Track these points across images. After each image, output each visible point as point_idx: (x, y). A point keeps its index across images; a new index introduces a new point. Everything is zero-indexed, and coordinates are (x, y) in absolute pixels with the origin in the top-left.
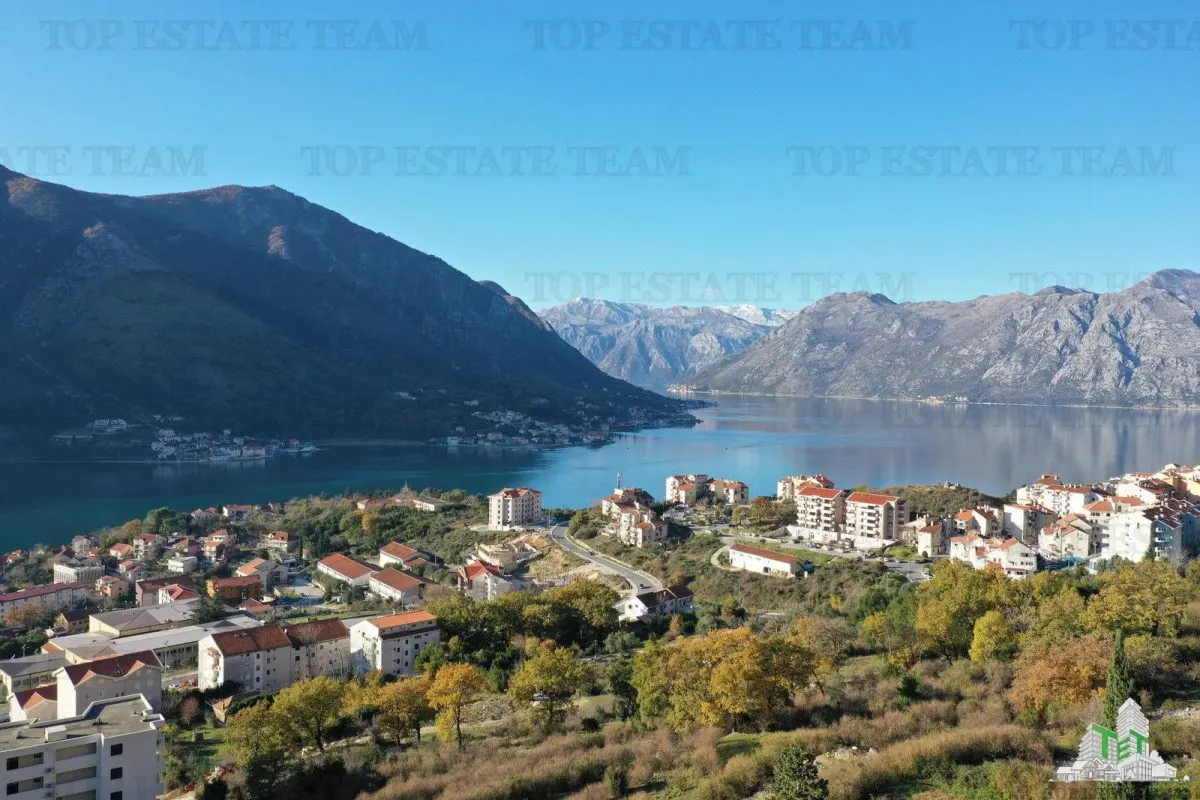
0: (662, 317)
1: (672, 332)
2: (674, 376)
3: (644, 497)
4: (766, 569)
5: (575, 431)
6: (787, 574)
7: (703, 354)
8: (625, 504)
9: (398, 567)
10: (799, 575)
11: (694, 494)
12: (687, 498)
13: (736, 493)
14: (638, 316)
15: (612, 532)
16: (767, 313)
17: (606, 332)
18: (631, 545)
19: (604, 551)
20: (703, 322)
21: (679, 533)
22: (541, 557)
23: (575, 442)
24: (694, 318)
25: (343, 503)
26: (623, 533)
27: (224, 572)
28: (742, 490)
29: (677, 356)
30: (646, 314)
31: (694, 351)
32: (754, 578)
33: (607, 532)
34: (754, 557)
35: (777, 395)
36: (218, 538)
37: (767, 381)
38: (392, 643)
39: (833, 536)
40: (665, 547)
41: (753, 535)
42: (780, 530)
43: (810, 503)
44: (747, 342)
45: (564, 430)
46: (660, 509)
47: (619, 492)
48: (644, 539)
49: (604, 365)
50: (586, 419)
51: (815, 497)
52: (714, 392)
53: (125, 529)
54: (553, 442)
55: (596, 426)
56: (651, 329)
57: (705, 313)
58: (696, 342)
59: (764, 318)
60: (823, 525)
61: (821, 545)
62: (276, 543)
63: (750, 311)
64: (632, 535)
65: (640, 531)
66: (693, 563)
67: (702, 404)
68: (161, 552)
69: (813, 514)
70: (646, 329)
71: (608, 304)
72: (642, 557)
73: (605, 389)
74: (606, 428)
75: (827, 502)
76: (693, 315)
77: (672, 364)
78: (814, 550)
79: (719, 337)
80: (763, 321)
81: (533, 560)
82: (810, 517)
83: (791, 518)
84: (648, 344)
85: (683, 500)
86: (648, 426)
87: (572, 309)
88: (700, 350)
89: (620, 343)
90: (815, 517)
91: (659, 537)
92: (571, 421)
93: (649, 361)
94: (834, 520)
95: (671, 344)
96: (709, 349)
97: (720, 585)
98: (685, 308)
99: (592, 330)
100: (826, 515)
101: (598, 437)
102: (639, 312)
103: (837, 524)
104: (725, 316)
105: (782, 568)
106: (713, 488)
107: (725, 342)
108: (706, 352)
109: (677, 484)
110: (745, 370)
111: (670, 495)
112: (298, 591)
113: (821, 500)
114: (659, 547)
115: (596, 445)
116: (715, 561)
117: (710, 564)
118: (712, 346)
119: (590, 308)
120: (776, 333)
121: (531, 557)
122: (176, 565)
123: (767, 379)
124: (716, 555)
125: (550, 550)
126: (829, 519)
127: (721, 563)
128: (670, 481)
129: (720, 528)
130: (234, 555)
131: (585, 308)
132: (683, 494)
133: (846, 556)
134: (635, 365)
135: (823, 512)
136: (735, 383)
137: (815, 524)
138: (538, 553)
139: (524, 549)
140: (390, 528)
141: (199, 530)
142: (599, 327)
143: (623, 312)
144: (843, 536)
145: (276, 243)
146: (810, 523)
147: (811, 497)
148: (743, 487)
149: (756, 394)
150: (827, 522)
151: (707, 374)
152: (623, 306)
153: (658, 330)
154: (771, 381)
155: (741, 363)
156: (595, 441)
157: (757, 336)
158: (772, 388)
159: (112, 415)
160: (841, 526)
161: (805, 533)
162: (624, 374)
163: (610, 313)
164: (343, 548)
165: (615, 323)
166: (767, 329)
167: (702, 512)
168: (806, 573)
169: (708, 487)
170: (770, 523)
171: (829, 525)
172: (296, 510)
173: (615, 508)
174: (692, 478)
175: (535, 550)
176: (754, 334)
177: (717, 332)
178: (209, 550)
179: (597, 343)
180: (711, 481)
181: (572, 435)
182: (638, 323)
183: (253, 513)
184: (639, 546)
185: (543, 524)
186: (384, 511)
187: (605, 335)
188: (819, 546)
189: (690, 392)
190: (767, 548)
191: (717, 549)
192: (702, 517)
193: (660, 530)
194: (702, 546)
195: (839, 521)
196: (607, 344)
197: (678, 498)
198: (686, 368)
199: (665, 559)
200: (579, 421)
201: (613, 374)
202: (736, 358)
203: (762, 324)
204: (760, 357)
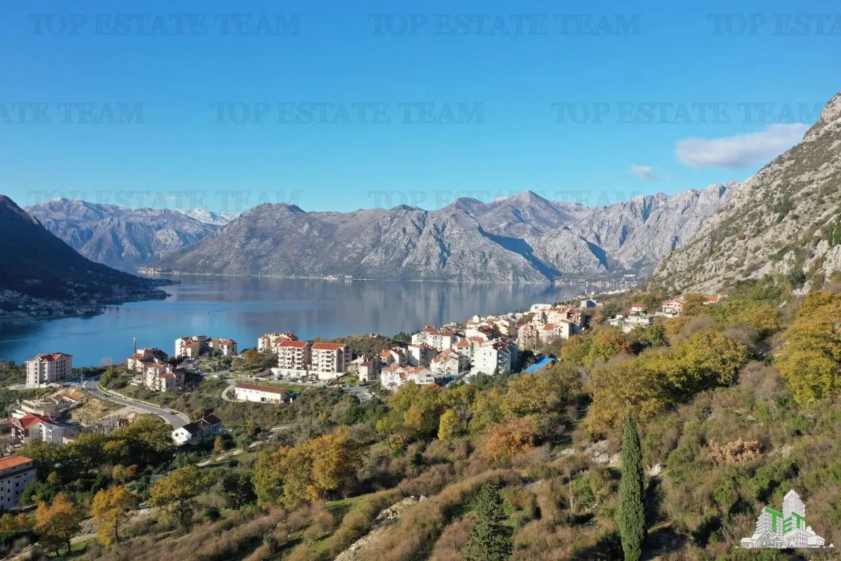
0: (132, 215)
1: (140, 228)
2: (142, 260)
3: (161, 355)
4: (263, 399)
5: (68, 305)
6: (278, 400)
7: (166, 245)
8: (147, 361)
10: (286, 401)
11: (198, 350)
12: (192, 353)
13: (228, 347)
14: (111, 214)
15: (140, 382)
16: (214, 216)
17: (84, 226)
18: (157, 391)
19: (136, 397)
20: (165, 221)
21: (193, 379)
22: (80, 406)
23: (70, 314)
24: (158, 217)
26: (149, 382)
28: (232, 346)
29: (145, 247)
30: (117, 212)
31: (158, 242)
32: (257, 406)
33: (135, 382)
34: (254, 391)
35: (224, 275)
37: (216, 265)
39: (303, 373)
40: (184, 390)
41: (249, 376)
42: (267, 371)
43: (287, 352)
44: (199, 236)
45: (58, 304)
46: (174, 362)
47: (141, 352)
48: (167, 385)
49: (83, 251)
50: (76, 295)
51: (291, 347)
52: (176, 273)
54: (51, 315)
55: (85, 301)
56: (123, 224)
57: (166, 213)
58: (160, 235)
59: (211, 219)
60: (296, 366)
61: (297, 379)
63: (201, 214)
64: (157, 383)
65: (164, 380)
66: (209, 400)
67: (169, 282)
69: (289, 359)
70: (119, 224)
71: (85, 204)
72: (167, 399)
73: (90, 272)
74: (94, 302)
75: (298, 350)
76: (157, 214)
77: (140, 251)
78: (293, 383)
79: (178, 233)
80: (211, 221)
81: (74, 409)
82: (287, 361)
83: (274, 362)
84: (120, 236)
85: (189, 355)
86: (127, 300)
87: (52, 207)
88: (163, 242)
89: (96, 235)
90: (291, 361)
91: (179, 383)
92: (62, 296)
93: (121, 249)
94: (303, 362)
95: (139, 237)
96: (170, 240)
97: (234, 413)
98: (151, 210)
99: (71, 224)
100: (298, 359)
101: (90, 310)
102: (113, 211)
103: (306, 364)
104: (182, 216)
105: (275, 397)
106: (211, 345)
107: (183, 236)
108: (168, 243)
109: (184, 344)
110: (201, 257)
111: (178, 352)
113: (295, 349)
114: (179, 390)
115: (88, 315)
116: (224, 396)
117: (222, 399)
118: (173, 239)
119: (69, 206)
120: (222, 230)
121: (71, 406)
123: (215, 263)
124: (225, 392)
125: (87, 400)
126: (300, 361)
127: (230, 398)
128: (178, 342)
129: (224, 373)
131: (65, 207)
132: (189, 351)
133: (314, 385)
134: (109, 252)
135: (296, 357)
136: (192, 266)
137: (290, 366)
138: (78, 403)
139: (63, 401)
142: (78, 222)
143: (99, 210)
144: (310, 372)
146: (287, 366)
147: (287, 348)
148: (234, 343)
149: (208, 274)
150: (298, 363)
151: (170, 260)
152: (99, 206)
153: (129, 225)
154: (220, 264)
155: (196, 252)
156: (87, 312)
157: (208, 231)
158: (220, 270)
160: (308, 366)
161: (284, 372)
162: (100, 259)
163: (87, 211)
165: (92, 219)
166: (215, 227)
167: (206, 363)
168: (291, 399)
169: (207, 344)
170: (259, 367)
171: (301, 366)
173: (139, 364)
174: (195, 338)
175: (74, 401)
176: (205, 230)
177: (177, 229)
179: (77, 234)
180: (210, 340)
181: (67, 308)
182: (112, 220)
184: (163, 390)
185: (77, 380)
187: (83, 228)
188: (295, 380)
189: (157, 273)
190: (259, 384)
191: (224, 388)
192: (207, 366)
193: (180, 378)
194: (213, 387)
195: (307, 362)
196: (85, 236)
197: (186, 353)
198: (152, 254)
199: (187, 399)
200: (70, 297)
201: (90, 258)
202: (192, 248)
203: (210, 223)
204: (210, 247)
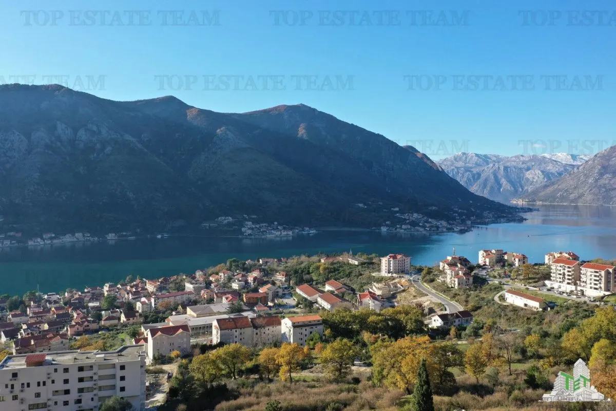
0: (508, 161)
1: (514, 170)
2: (515, 194)
3: (464, 262)
4: (526, 305)
5: (450, 224)
6: (537, 309)
7: (533, 182)
8: (452, 265)
9: (332, 292)
10: (545, 309)
11: (494, 261)
12: (490, 262)
13: (519, 261)
14: (494, 161)
15: (442, 279)
16: (574, 157)
17: (475, 171)
18: (452, 287)
19: (437, 290)
20: (533, 164)
21: (479, 282)
22: (404, 291)
23: (450, 230)
24: (528, 161)
25: (315, 258)
26: (448, 280)
27: (256, 290)
28: (524, 259)
29: (517, 184)
30: (499, 160)
31: (528, 179)
32: (515, 309)
33: (440, 280)
34: (519, 297)
35: (579, 204)
36: (256, 274)
37: (572, 197)
38: (298, 330)
39: (573, 288)
40: (470, 290)
41: (523, 285)
42: (541, 283)
43: (559, 268)
44: (560, 174)
45: (444, 223)
46: (472, 268)
47: (449, 258)
48: (459, 284)
49: (474, 189)
50: (458, 218)
51: (562, 265)
52: (539, 203)
53: (217, 268)
54: (437, 230)
55: (463, 221)
56: (502, 168)
57: (534, 159)
58: (529, 175)
59: (572, 160)
60: (567, 281)
61: (563, 293)
62: (280, 278)
63: (562, 156)
64: (453, 282)
65: (456, 280)
66: (483, 299)
67: (530, 210)
68: (230, 279)
69: (560, 274)
70: (499, 168)
71: (477, 155)
72: (456, 294)
73: (471, 202)
74: (469, 222)
75: (569, 267)
76: (527, 160)
77: (514, 187)
78: (559, 295)
79: (542, 172)
80: (571, 162)
81: (400, 292)
82: (558, 276)
83: (547, 276)
84: (500, 177)
85: (488, 264)
86: (493, 222)
87: (456, 159)
88: (531, 180)
89: (483, 176)
90: (561, 276)
91: (468, 283)
92: (449, 219)
93: (500, 186)
94: (574, 278)
95: (513, 176)
96: (536, 178)
97: (494, 312)
98: (522, 156)
99: (467, 170)
100: (569, 275)
101: (463, 228)
102: (495, 159)
103: (576, 281)
104: (547, 159)
105: (535, 305)
106: (506, 257)
107: (546, 174)
108: (535, 180)
109: (485, 255)
110: (560, 190)
111: (481, 261)
112: (285, 301)
113: (565, 267)
114: (467, 289)
115: (462, 232)
116: (496, 298)
117: (493, 300)
118: (538, 177)
119: (466, 158)
120: (578, 168)
121: (399, 290)
122: (235, 286)
123: (572, 195)
124: (498, 295)
125: (408, 288)
126: (570, 278)
127: (500, 300)
128: (481, 253)
129: (504, 281)
130: (260, 282)
131: (464, 158)
132: (487, 260)
133: (578, 300)
134: (492, 188)
135: (567, 273)
136: (552, 197)
137: (561, 280)
138: (402, 288)
139: (396, 287)
140: (333, 273)
141: (248, 270)
142: (471, 168)
143: (486, 159)
144: (579, 288)
145: (302, 132)
146: (559, 280)
147: (559, 265)
148: (524, 257)
149: (565, 204)
150: (569, 279)
151: (535, 192)
152: (485, 156)
153: (506, 168)
154: (575, 196)
155: (556, 186)
156: (461, 230)
157: (567, 169)
158: (575, 200)
159: (226, 215)
160: (578, 282)
161: (556, 285)
162: (486, 194)
163: (478, 160)
164: (310, 282)
165: (481, 166)
166: (573, 166)
167: (498, 269)
168: (549, 309)
169: (503, 257)
170: (534, 278)
171: (570, 281)
172: (292, 262)
173: (446, 267)
174: (493, 251)
175: (401, 287)
176: (565, 169)
177: (542, 169)
178: (250, 279)
179: (471, 176)
180: (505, 253)
181: (448, 226)
182: (494, 165)
183: (273, 263)
184: (456, 288)
185: (410, 274)
186: (332, 264)
187: (475, 172)
188: (562, 293)
189: (524, 203)
190: (528, 293)
191: (499, 292)
192: (496, 274)
193: (468, 280)
194: (491, 289)
195: (576, 279)
196: (476, 177)
197: (485, 262)
198: (522, 189)
199: (468, 296)
200: (454, 219)
201: (479, 194)
202: (553, 184)
203: (570, 163)
204: (569, 182)
